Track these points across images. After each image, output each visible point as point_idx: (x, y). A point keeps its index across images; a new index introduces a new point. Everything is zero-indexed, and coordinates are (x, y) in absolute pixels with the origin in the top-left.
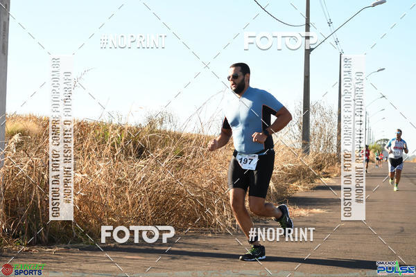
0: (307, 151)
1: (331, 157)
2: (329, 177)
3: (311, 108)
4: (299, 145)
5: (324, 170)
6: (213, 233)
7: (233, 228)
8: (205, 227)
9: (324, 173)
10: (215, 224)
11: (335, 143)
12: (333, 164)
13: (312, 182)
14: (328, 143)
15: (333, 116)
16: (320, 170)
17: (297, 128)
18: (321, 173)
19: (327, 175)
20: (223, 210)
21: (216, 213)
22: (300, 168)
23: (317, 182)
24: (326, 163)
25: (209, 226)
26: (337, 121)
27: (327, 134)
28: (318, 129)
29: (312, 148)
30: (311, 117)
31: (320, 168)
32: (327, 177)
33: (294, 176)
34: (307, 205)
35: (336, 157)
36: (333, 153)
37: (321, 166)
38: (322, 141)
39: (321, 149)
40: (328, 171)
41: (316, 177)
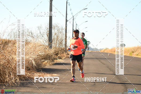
0: (51, 47)
1: (62, 49)
2: (61, 59)
3: (53, 27)
4: (47, 44)
5: (59, 56)
6: (5, 86)
7: (15, 83)
8: (2, 83)
9: (59, 57)
10: (7, 82)
11: (64, 43)
12: (63, 53)
13: (53, 61)
14: (61, 43)
15: (63, 30)
16: (57, 56)
17: (46, 36)
18: (57, 57)
19: (60, 58)
20: (11, 75)
21: (7, 76)
22: (47, 54)
23: (56, 61)
24: (60, 52)
25: (4, 83)
26: (65, 32)
27: (60, 39)
28: (56, 37)
29: (53, 45)
30: (53, 31)
31: (57, 54)
32: (60, 59)
33: (44, 58)
34: (50, 72)
35: (64, 49)
36: (63, 48)
37: (57, 53)
38: (58, 42)
39: (57, 46)
40: (61, 56)
41: (55, 59)
